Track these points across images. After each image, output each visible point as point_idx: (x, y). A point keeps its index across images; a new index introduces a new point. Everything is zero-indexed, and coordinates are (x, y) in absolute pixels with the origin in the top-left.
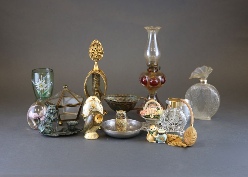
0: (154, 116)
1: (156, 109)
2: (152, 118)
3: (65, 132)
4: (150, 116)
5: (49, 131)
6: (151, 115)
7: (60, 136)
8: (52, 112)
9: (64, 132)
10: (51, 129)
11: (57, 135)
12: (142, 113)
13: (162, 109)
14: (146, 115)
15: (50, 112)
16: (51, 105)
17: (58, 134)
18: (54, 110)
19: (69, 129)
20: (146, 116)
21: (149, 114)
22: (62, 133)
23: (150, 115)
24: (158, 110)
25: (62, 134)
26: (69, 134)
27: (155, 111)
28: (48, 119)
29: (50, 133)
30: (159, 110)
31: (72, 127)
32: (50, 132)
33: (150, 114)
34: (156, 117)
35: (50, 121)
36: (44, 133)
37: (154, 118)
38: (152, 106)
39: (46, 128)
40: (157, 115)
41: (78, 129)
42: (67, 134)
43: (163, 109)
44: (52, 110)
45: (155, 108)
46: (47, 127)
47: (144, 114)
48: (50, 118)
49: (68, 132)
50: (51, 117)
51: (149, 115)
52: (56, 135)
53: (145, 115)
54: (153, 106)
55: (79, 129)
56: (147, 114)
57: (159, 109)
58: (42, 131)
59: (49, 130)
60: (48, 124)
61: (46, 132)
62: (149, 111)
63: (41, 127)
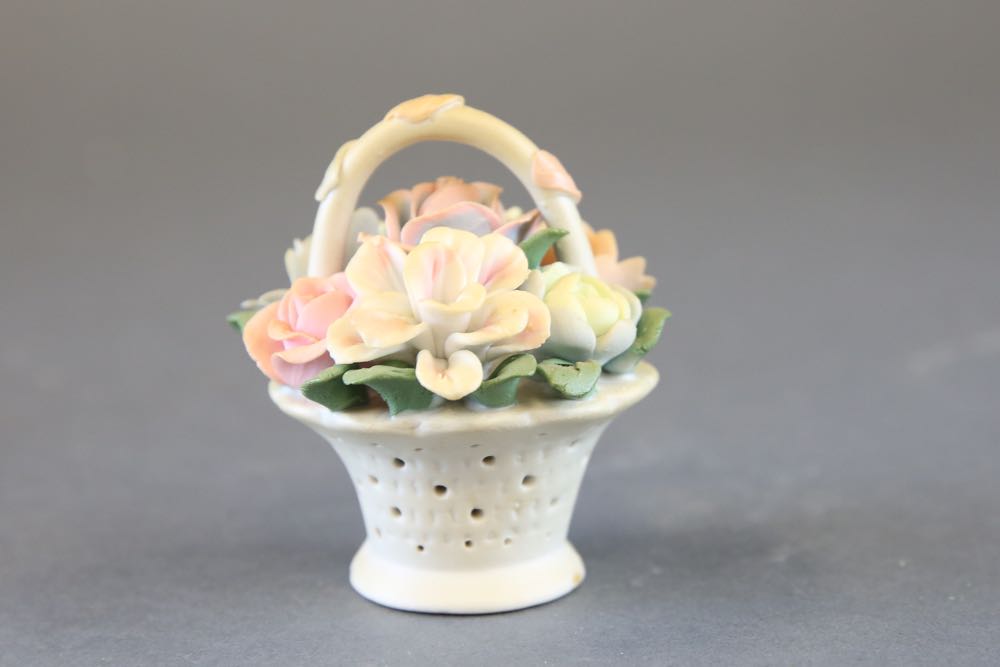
0: (497, 363)
1: (505, 248)
2: (462, 404)
4: (426, 373)
6: (442, 357)
12: (277, 334)
13: (596, 249)
14: (343, 356)
20: (351, 378)
21: (390, 341)
23: (424, 359)
24: (546, 262)
27: (493, 276)
30: (557, 269)
33: (412, 333)
34: (526, 367)
37: (489, 395)
38: (433, 208)
40: (537, 342)
43: (623, 256)
45: (492, 227)
47: (313, 352)
51: (407, 358)
53: (326, 359)
54: (448, 197)
56: (355, 340)
57: (551, 251)
62: (393, 282)
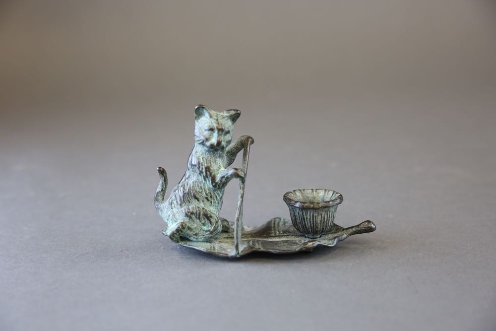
3: (280, 236)
5: (205, 228)
7: (252, 256)
8: (219, 143)
9: (276, 236)
10: (213, 221)
11: (237, 247)
15: (208, 144)
16: (213, 112)
17: (241, 248)
18: (228, 132)
19: (295, 223)
22: (264, 243)
25: (262, 249)
26: (296, 248)
28: (201, 172)
29: (208, 240)
31: (309, 215)
32: (207, 235)
35: (209, 184)
36: (181, 236)
39: (190, 217)
41: (337, 229)
42: (285, 248)
44: (215, 134)
46: (192, 213)
48: (208, 169)
49: (290, 238)
50: (214, 167)
52: (232, 252)
55: (343, 229)
58: (172, 227)
59: (204, 224)
60: (198, 196)
61: (191, 233)
63: (169, 213)
